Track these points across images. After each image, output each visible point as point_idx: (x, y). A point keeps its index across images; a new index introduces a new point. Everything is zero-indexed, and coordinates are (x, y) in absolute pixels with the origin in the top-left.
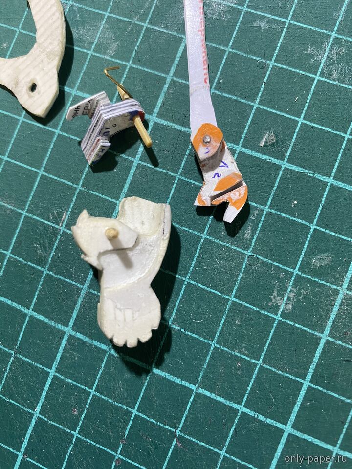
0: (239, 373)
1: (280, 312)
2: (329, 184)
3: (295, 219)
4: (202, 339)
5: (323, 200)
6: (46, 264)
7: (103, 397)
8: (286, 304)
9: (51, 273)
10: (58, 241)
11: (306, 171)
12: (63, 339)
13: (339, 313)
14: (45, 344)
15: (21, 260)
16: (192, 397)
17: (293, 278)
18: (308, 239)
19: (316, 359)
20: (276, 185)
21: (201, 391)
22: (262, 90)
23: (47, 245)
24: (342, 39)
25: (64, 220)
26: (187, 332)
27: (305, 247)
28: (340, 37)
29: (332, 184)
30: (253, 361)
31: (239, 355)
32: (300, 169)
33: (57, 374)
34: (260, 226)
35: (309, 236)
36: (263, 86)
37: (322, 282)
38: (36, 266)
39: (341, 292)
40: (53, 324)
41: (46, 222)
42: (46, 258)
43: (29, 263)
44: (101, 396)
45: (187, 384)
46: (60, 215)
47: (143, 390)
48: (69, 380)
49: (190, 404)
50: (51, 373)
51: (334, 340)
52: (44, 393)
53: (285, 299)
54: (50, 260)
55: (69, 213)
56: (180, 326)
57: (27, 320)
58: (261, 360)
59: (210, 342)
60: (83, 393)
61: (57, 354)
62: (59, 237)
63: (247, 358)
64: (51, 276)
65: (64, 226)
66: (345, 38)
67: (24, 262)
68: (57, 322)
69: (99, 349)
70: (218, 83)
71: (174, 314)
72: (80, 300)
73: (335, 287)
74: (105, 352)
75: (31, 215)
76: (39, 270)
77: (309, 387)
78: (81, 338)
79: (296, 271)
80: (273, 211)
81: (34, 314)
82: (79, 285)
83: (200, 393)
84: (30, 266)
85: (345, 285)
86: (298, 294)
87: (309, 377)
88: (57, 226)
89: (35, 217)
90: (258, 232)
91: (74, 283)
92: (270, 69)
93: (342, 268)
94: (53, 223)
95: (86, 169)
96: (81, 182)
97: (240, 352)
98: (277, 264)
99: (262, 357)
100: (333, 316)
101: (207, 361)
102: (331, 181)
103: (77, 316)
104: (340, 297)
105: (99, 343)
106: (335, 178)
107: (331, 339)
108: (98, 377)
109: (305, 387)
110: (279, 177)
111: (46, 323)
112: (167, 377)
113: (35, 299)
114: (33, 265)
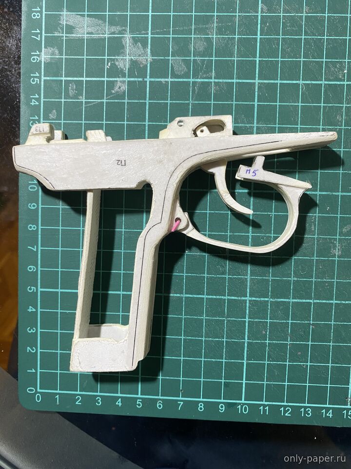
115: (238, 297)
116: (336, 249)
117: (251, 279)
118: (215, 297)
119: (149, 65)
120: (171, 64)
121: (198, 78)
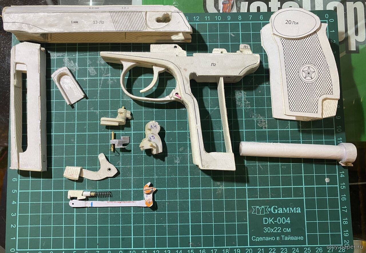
115: (127, 189)
116: (177, 160)
117: (133, 179)
118: (114, 190)
119: (77, 71)
120: (88, 70)
121: (102, 77)
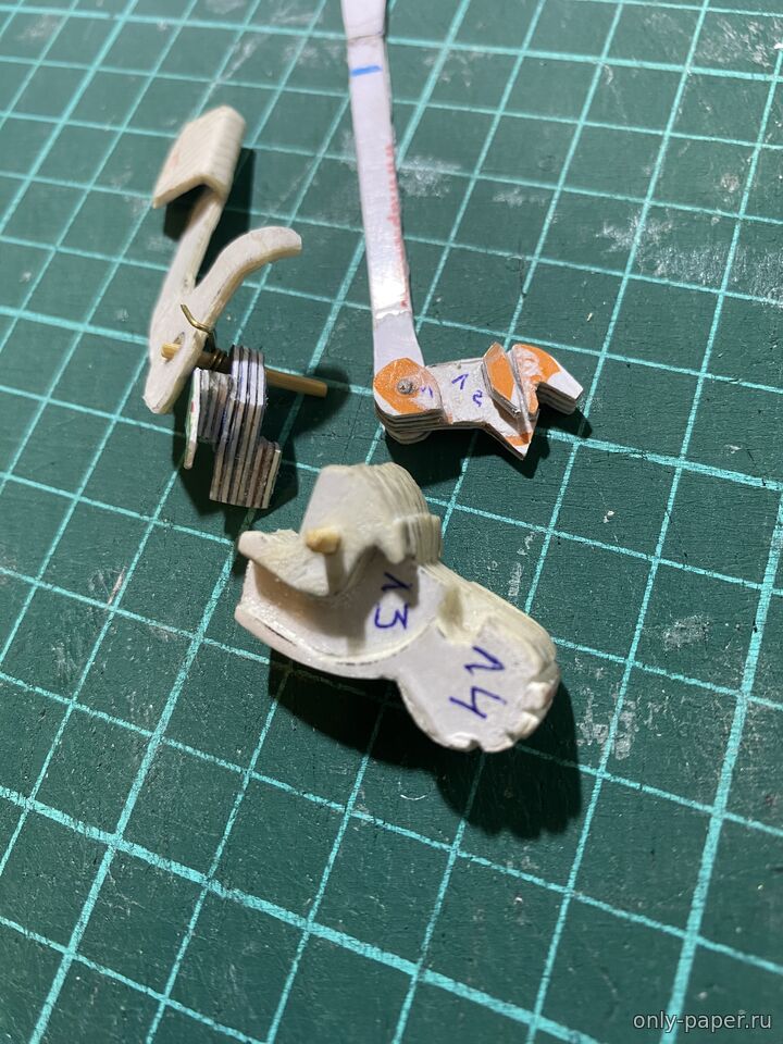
0: (521, 921)
1: (603, 761)
2: (678, 471)
3: (614, 548)
4: (427, 841)
5: (670, 503)
6: (73, 690)
7: (190, 1012)
8: (617, 739)
9: (84, 708)
10: (102, 636)
11: (626, 450)
12: (100, 863)
13: (742, 752)
14: (58, 880)
15: (20, 683)
16: (410, 996)
17: (626, 678)
18: (649, 588)
19: (706, 873)
20: (566, 482)
21: (431, 977)
22: (519, 307)
23: (80, 646)
24: (665, 208)
25: (117, 591)
26: (389, 827)
27: (645, 605)
28: (661, 205)
29: (684, 471)
30: (553, 887)
31: (516, 873)
32: (613, 446)
33: (82, 959)
34: (539, 568)
35: (651, 582)
36: (521, 301)
37: (693, 681)
38: (51, 695)
39: (739, 701)
40: (80, 829)
41: (81, 598)
42: (75, 675)
43: (38, 690)
44: (183, 1009)
45: (396, 962)
46: (110, 581)
47: (289, 984)
48: (110, 973)
49: (404, 1015)
50: (66, 957)
51: (741, 820)
52: (46, 1011)
53: (614, 727)
54: (83, 680)
55: (130, 574)
56: (372, 814)
57: (20, 824)
58: (571, 883)
59: (445, 846)
60: (142, 1004)
61: (83, 905)
62: (105, 627)
63: (537, 881)
64: (84, 713)
65: (117, 603)
66: (669, 205)
67: (27, 688)
68: (88, 822)
69: (184, 881)
70: (433, 303)
71: (358, 785)
72: (145, 764)
73: (723, 690)
74: (198, 887)
75: (49, 586)
76: (57, 703)
77: (700, 949)
78: (144, 857)
79: (631, 661)
80: (564, 535)
81: (39, 806)
82: (144, 732)
83: (429, 985)
84: (38, 695)
85: (747, 685)
86: (641, 714)
87: (695, 920)
88: (102, 605)
89: (57, 590)
90: (535, 581)
91: (133, 727)
92: (532, 270)
93: (734, 645)
94: (95, 598)
95: (170, 484)
96: (159, 510)
97: (518, 866)
98: (586, 649)
99: (573, 875)
100: (730, 760)
101: (441, 896)
102: (681, 464)
103: (138, 804)
104: (740, 712)
105: (184, 868)
106: (689, 458)
107: (734, 818)
108: (179, 957)
109: (688, 951)
110: (569, 467)
111: (64, 828)
112: (347, 945)
113: (44, 770)
114: (45, 693)
